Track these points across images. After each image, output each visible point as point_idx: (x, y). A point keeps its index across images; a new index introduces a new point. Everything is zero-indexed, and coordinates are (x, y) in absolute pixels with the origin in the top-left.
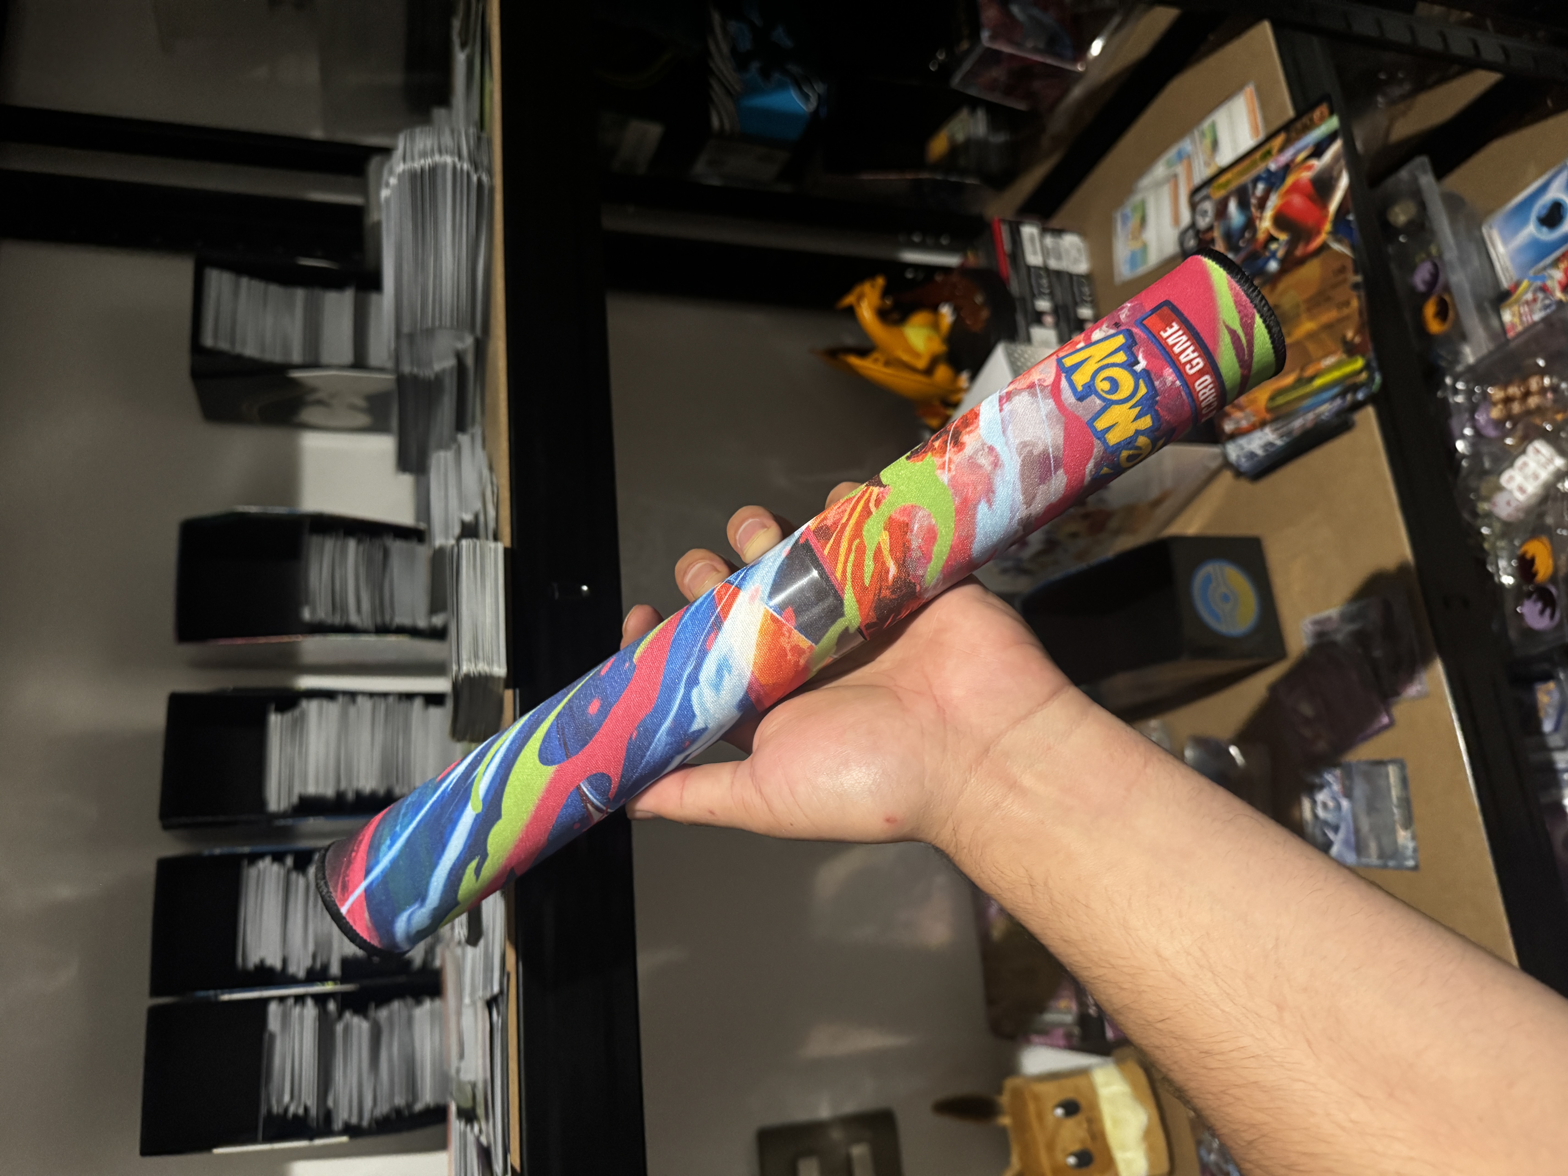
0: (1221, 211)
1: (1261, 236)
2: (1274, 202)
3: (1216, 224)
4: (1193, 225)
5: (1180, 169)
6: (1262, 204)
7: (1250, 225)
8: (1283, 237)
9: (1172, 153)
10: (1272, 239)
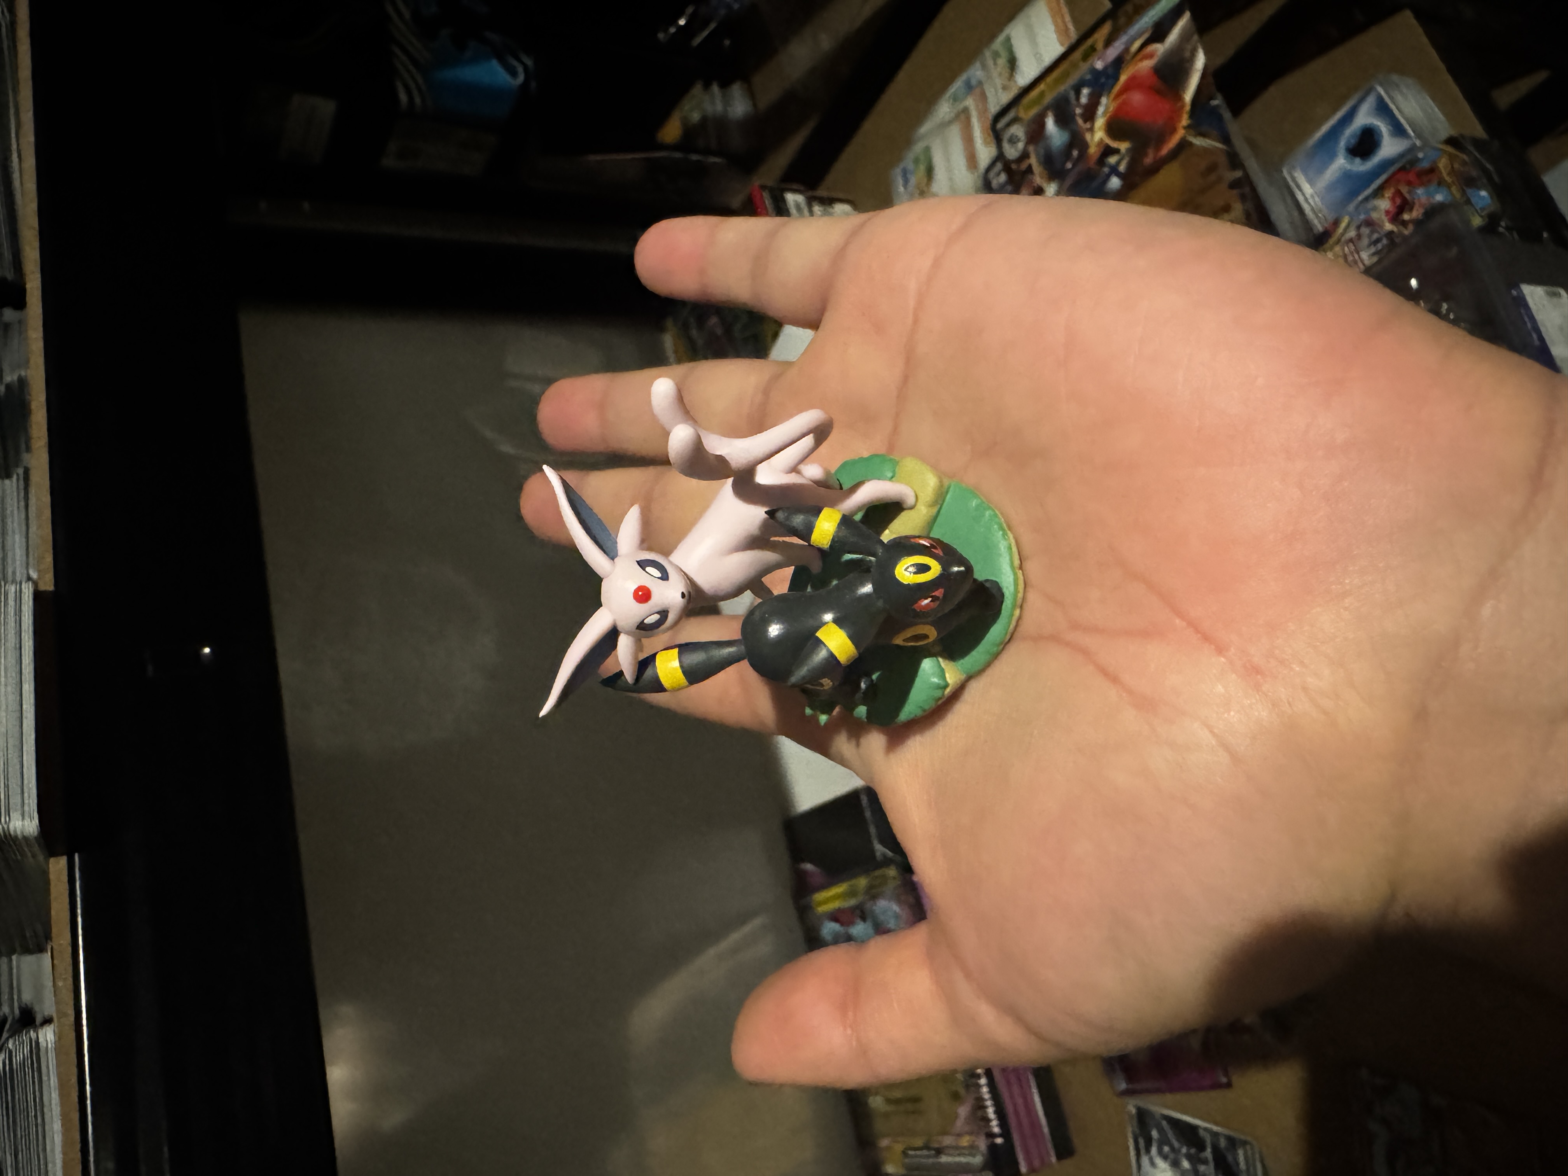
0: (1036, 133)
1: (1093, 150)
2: (1105, 107)
3: (1031, 149)
4: (1000, 157)
5: (970, 102)
6: (1090, 114)
7: (1077, 141)
8: (1124, 146)
9: (958, 85)
10: (1108, 151)
